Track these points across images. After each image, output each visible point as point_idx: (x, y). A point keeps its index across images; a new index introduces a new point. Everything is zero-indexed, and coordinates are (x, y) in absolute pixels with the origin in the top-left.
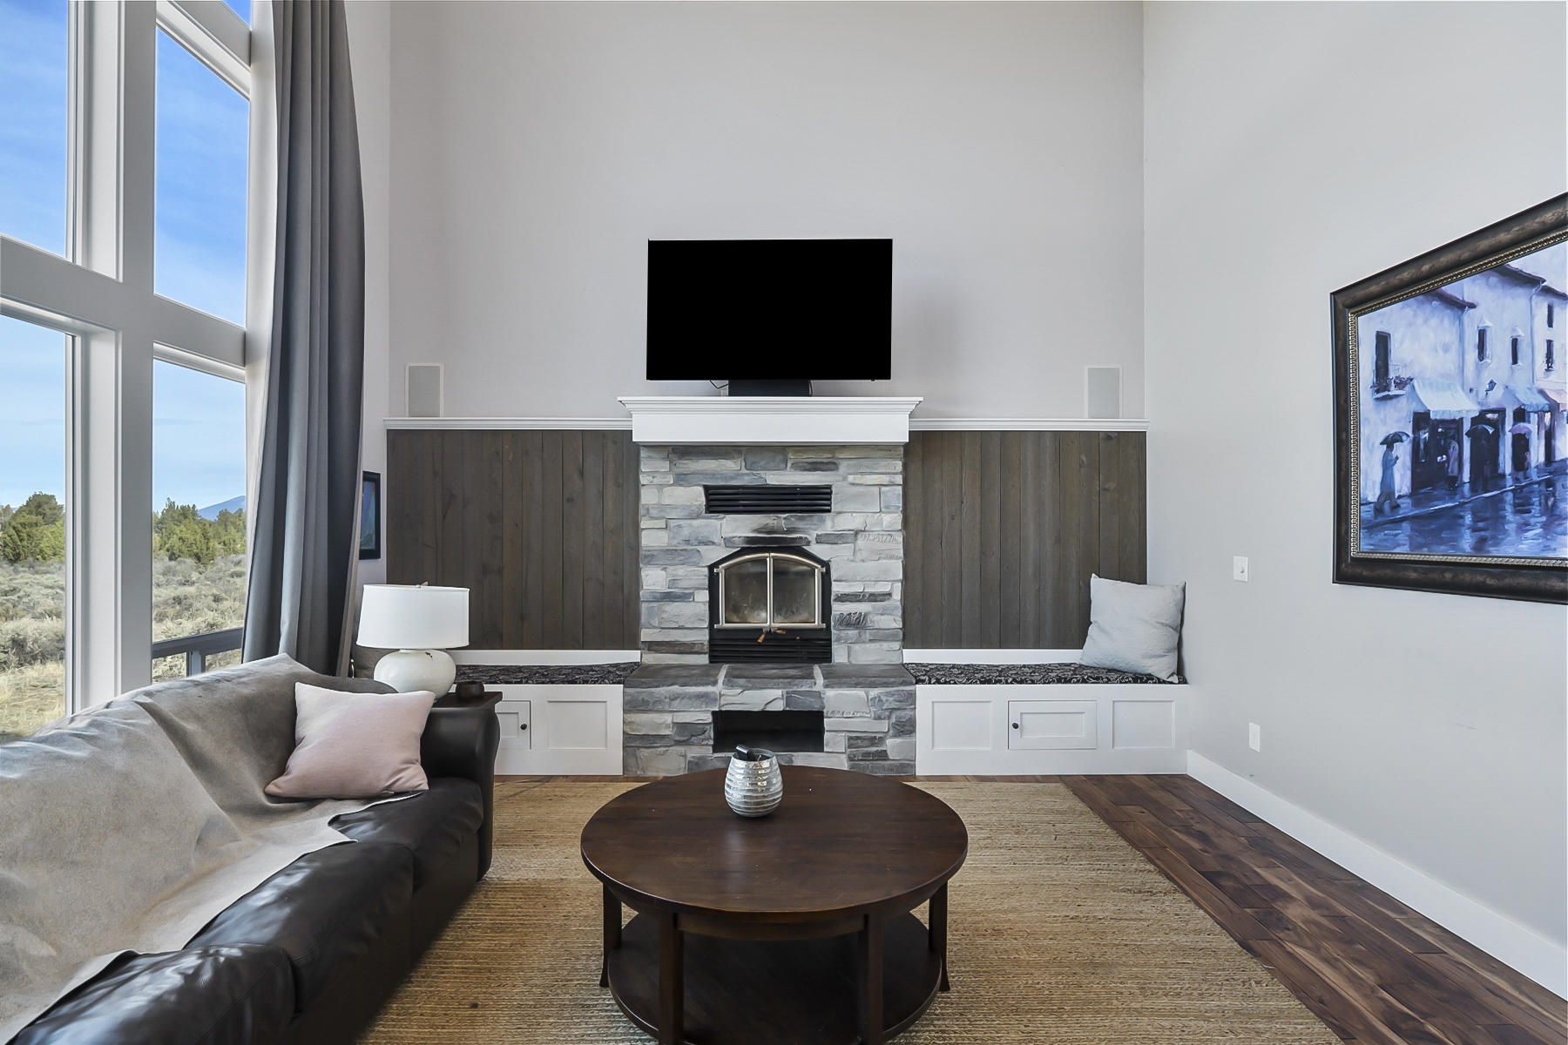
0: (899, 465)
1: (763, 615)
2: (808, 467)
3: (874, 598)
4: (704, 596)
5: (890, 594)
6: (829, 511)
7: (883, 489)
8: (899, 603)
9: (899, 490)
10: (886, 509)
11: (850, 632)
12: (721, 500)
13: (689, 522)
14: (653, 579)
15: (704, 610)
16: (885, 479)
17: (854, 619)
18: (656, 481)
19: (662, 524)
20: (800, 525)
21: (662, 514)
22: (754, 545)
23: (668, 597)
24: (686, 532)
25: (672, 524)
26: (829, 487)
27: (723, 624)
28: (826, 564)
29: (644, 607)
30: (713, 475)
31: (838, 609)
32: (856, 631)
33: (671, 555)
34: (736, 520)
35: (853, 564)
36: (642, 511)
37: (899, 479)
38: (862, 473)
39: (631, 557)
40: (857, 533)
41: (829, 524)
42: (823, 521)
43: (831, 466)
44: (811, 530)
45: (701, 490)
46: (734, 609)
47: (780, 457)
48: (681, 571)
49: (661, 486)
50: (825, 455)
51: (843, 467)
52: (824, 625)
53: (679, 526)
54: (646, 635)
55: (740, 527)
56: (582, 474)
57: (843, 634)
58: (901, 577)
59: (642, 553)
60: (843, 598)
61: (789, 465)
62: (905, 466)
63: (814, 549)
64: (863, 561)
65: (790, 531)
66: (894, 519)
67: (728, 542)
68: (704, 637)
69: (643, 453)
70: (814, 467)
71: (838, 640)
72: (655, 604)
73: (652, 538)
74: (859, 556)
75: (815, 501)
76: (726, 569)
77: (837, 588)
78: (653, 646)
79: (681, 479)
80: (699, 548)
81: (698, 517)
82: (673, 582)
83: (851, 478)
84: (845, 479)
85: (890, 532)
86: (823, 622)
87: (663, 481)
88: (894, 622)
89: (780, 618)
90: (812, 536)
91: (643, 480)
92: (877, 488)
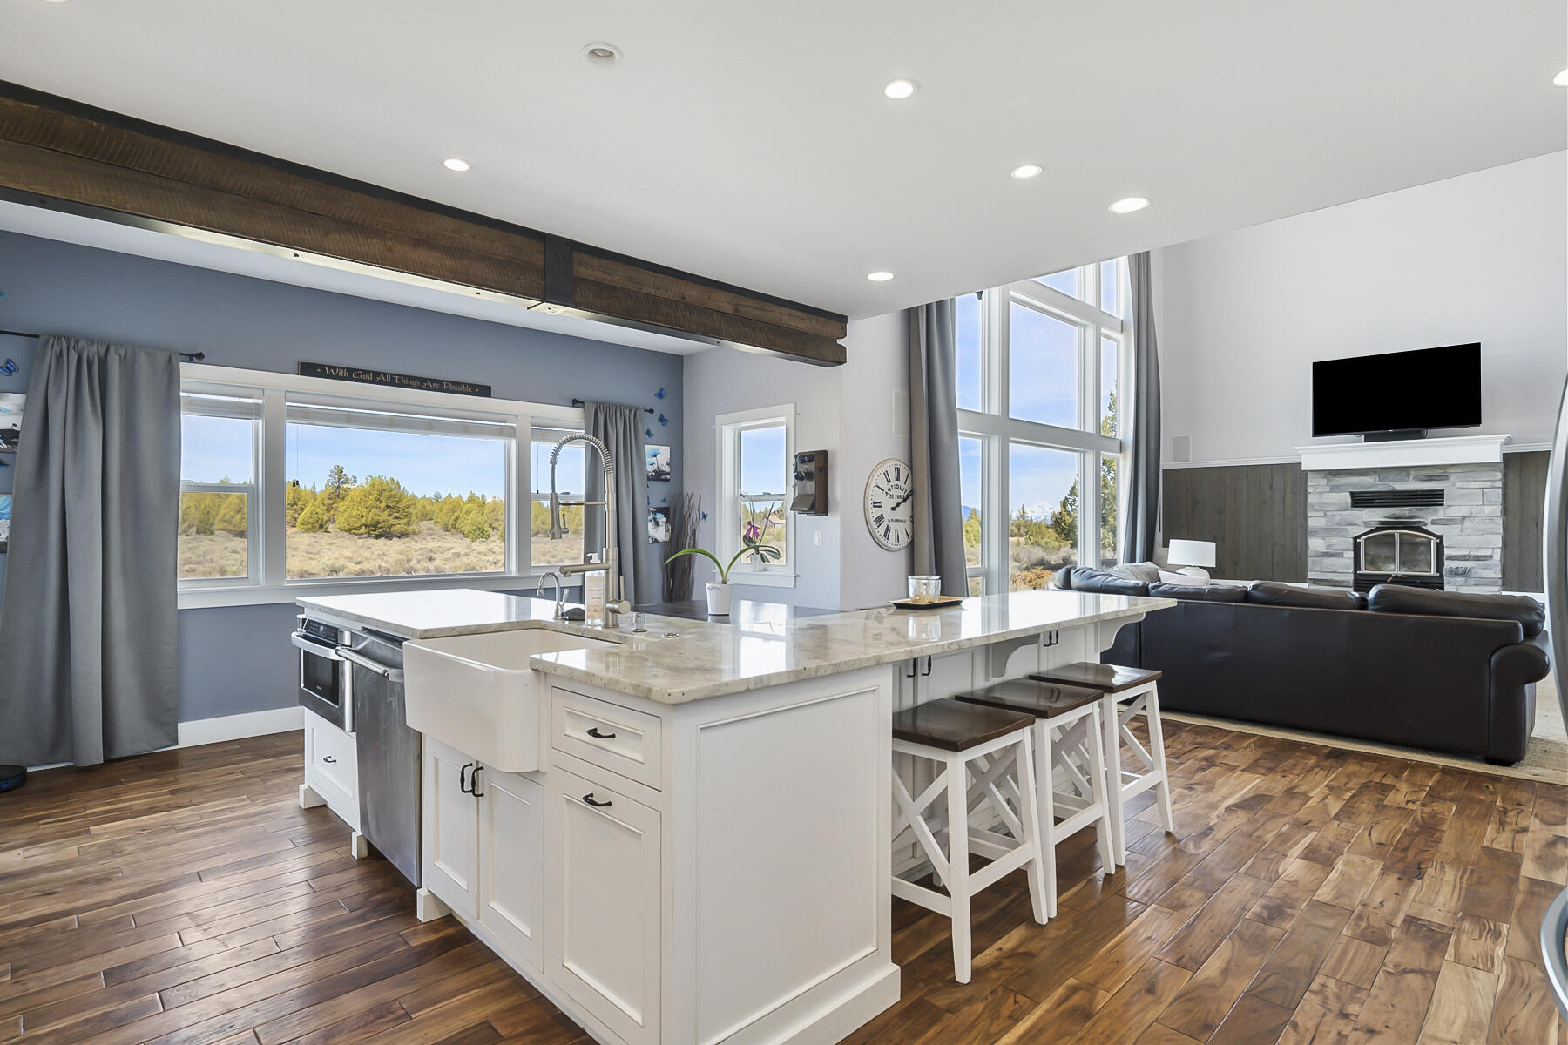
0: (1499, 475)
1: (1392, 566)
2: (1426, 478)
3: (1477, 558)
4: (1351, 554)
5: (1491, 557)
6: (1443, 505)
7: (1485, 490)
8: (1499, 563)
9: (1500, 491)
10: (1490, 503)
11: (1458, 579)
12: (1361, 500)
13: (1339, 513)
14: (1315, 544)
15: (1351, 562)
16: (1487, 484)
17: (1460, 571)
18: (1318, 490)
19: (1322, 514)
20: (1419, 513)
21: (1322, 509)
22: (1384, 526)
23: (1326, 555)
24: (1337, 519)
25: (1328, 513)
26: (1443, 490)
27: (1362, 571)
28: (1440, 538)
29: (1310, 560)
30: (1356, 486)
31: (1448, 564)
32: (1463, 579)
33: (1326, 532)
34: (1372, 511)
35: (1460, 537)
36: (1309, 507)
37: (1499, 484)
38: (1468, 481)
39: (1301, 532)
40: (1464, 518)
41: (1441, 513)
42: (1437, 511)
43: (1444, 477)
44: (1428, 517)
45: (1349, 494)
46: (1371, 562)
47: (1404, 474)
48: (1334, 540)
49: (1321, 493)
50: (1440, 472)
51: (1453, 478)
52: (1438, 574)
53: (1333, 515)
54: (1311, 575)
55: (1377, 515)
56: (1271, 487)
57: (1453, 580)
58: (1500, 545)
59: (1309, 529)
60: (1452, 558)
61: (1411, 478)
62: (1505, 476)
63: (1429, 528)
64: (1469, 535)
65: (1410, 517)
66: (1497, 509)
67: (1366, 524)
68: (1351, 578)
69: (1309, 475)
70: (1430, 478)
71: (1449, 583)
72: (1318, 559)
73: (1314, 521)
74: (1466, 532)
75: (1433, 499)
76: (1365, 540)
77: (1447, 552)
78: (1315, 581)
79: (1334, 489)
80: (1347, 527)
81: (1346, 510)
82: (1329, 546)
83: (1459, 485)
84: (1454, 485)
85: (1491, 518)
86: (1437, 572)
87: (1322, 490)
88: (1497, 574)
89: (1405, 569)
90: (1429, 520)
91: (1309, 490)
92: (1480, 490)
